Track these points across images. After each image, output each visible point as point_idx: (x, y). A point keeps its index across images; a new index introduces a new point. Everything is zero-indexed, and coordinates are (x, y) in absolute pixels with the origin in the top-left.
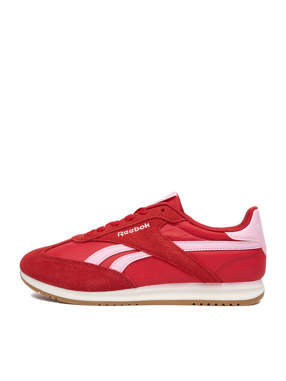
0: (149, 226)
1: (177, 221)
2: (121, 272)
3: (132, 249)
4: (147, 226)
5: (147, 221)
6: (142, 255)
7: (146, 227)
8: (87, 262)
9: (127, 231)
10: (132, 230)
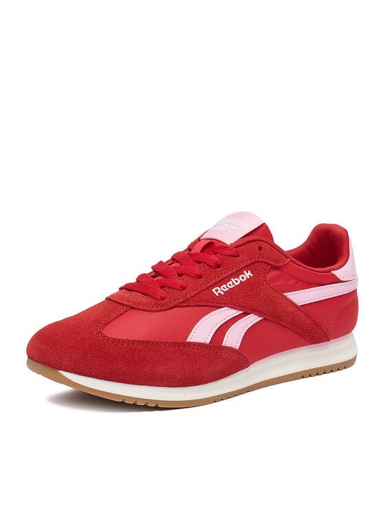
0: (252, 275)
1: (280, 264)
2: (237, 348)
3: (241, 312)
4: (248, 275)
5: (246, 268)
6: (252, 319)
7: (248, 277)
8: (191, 341)
9: (225, 286)
10: (231, 282)
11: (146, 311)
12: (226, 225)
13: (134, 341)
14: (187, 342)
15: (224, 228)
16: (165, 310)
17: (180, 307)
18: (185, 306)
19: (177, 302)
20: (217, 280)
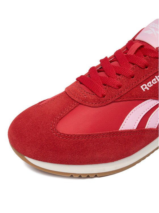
2: (156, 127)
8: (123, 129)
9: (150, 83)
10: (154, 79)
11: (90, 106)
12: (153, 30)
13: (79, 136)
14: (119, 132)
15: (152, 33)
16: (105, 106)
17: (116, 102)
18: (120, 101)
19: (114, 99)
20: (145, 78)
